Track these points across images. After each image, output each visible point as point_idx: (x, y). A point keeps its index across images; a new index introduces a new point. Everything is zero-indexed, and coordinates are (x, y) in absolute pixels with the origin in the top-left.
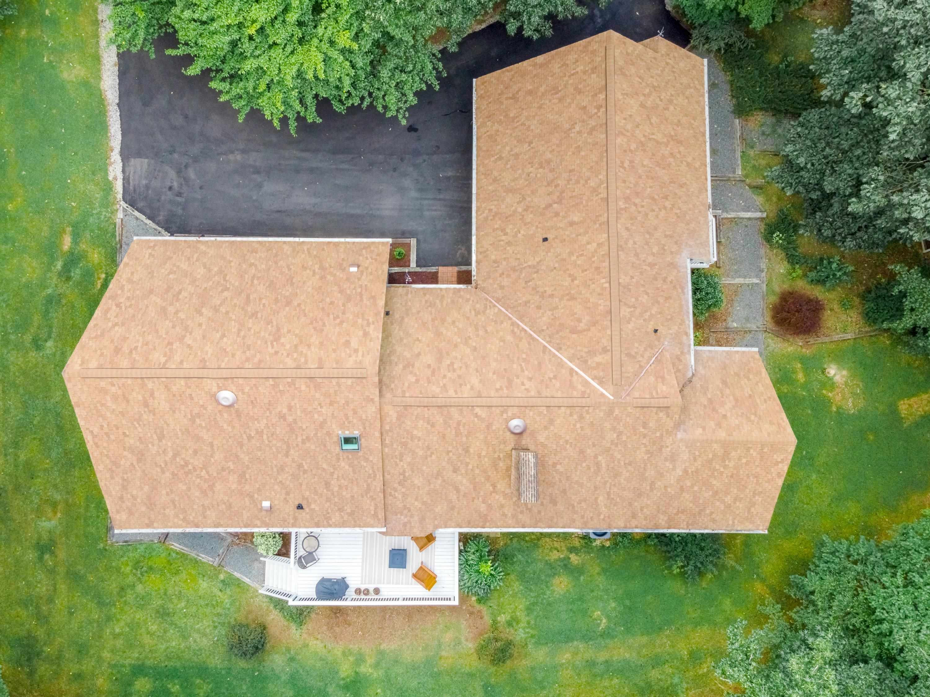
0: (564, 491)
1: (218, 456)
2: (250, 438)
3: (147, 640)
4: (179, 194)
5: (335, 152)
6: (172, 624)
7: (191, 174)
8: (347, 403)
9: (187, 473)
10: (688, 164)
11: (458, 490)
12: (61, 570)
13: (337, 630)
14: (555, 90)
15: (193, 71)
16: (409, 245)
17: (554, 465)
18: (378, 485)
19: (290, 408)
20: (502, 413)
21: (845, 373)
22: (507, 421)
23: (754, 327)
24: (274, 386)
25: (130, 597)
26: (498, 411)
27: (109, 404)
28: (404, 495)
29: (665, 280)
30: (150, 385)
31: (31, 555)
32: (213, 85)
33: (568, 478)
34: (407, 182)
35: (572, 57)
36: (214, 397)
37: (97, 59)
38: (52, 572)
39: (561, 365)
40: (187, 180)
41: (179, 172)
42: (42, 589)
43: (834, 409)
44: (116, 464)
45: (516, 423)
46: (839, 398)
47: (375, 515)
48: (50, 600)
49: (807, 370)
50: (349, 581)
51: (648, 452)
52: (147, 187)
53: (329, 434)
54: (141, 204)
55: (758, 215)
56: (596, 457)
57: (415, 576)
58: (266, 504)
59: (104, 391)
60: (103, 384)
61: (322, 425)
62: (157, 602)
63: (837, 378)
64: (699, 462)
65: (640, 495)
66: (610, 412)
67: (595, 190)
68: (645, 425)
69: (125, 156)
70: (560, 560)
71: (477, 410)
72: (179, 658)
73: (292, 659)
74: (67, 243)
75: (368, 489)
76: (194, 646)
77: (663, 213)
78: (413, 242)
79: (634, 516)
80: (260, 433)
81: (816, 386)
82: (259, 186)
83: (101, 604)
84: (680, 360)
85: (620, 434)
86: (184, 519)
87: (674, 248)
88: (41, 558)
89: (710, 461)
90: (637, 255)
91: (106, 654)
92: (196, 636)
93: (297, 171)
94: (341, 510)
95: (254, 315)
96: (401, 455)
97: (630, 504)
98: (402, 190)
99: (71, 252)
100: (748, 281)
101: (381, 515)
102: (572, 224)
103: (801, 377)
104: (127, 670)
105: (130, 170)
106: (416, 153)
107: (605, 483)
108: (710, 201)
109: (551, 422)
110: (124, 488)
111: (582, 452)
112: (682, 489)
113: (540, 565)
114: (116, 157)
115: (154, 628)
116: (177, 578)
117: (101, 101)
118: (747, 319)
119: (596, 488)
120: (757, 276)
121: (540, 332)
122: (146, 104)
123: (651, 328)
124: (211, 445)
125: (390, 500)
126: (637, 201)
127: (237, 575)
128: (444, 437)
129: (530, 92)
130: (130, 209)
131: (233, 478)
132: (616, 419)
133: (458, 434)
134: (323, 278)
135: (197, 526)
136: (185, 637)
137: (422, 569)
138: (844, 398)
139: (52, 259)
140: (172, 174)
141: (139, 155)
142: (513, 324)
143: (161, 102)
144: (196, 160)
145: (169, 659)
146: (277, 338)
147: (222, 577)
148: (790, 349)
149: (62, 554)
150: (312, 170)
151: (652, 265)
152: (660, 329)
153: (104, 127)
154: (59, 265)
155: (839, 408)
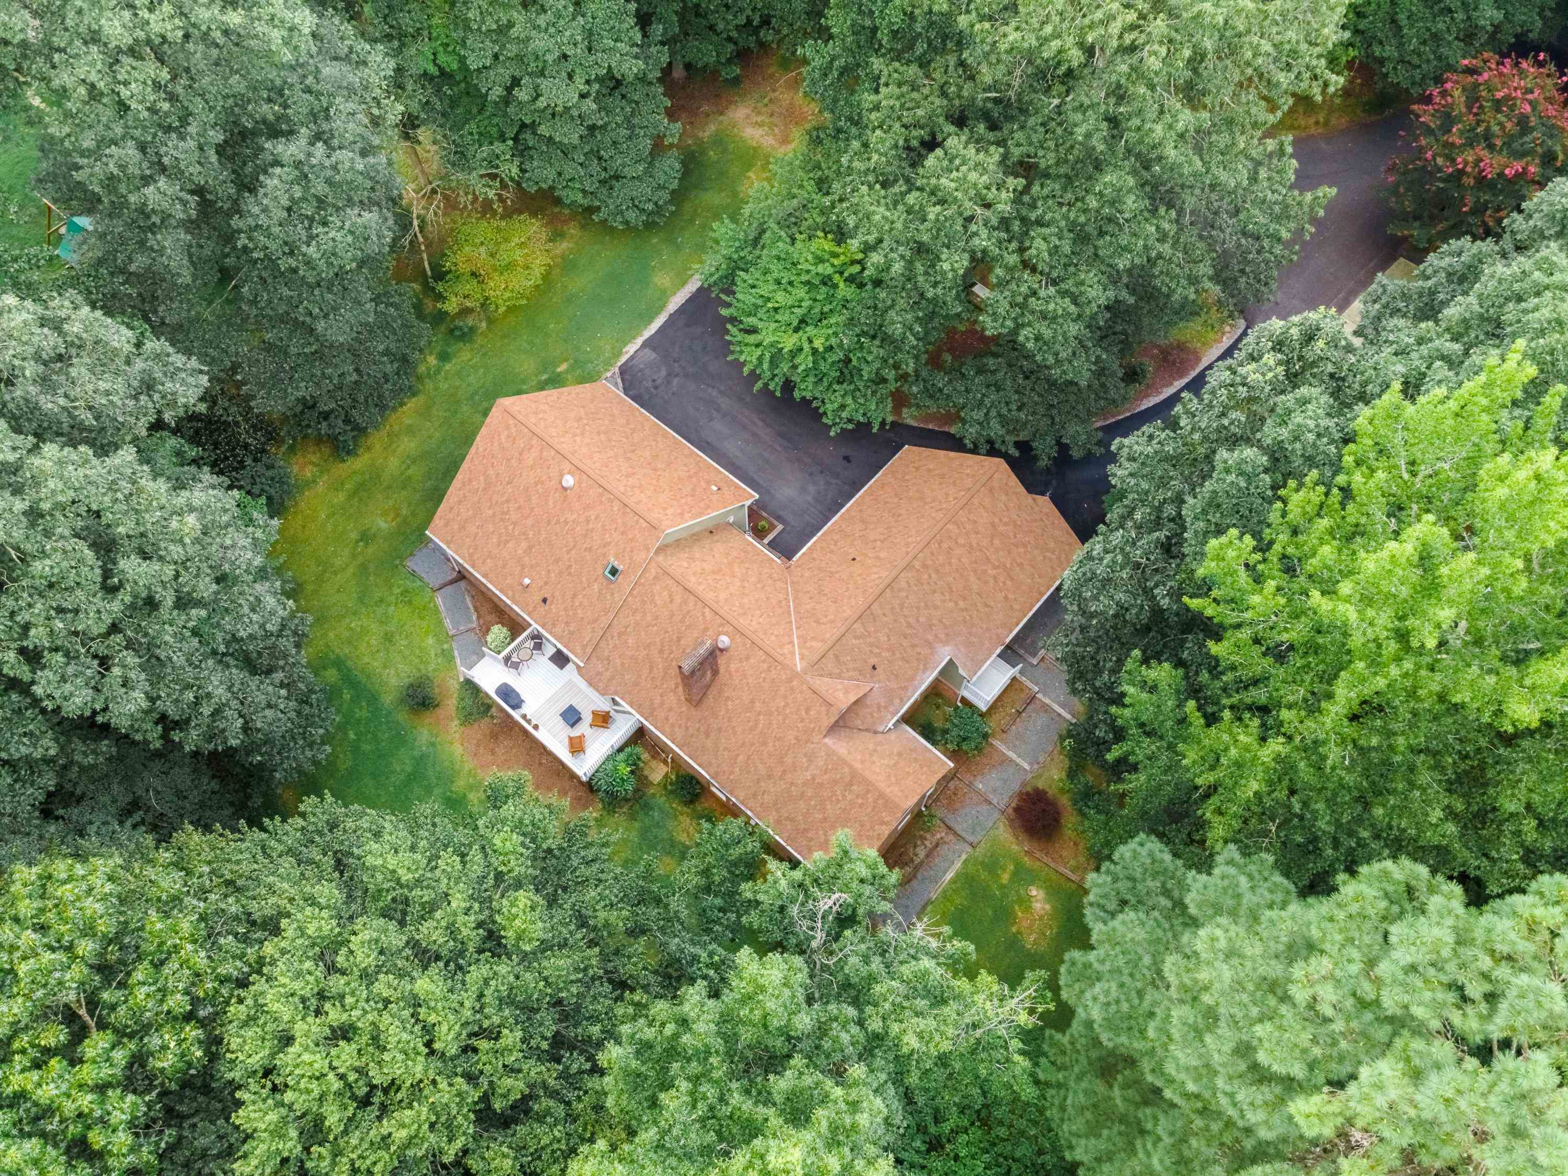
0: (720, 730)
1: (529, 522)
2: (558, 522)
3: (363, 647)
4: (656, 388)
5: (782, 435)
6: (387, 650)
7: (675, 381)
8: (632, 540)
9: (502, 520)
10: (1006, 598)
11: (651, 671)
12: (360, 559)
13: (481, 750)
14: (943, 476)
15: (724, 312)
16: (775, 527)
17: (728, 698)
18: (604, 622)
19: (597, 517)
20: (721, 625)
21: (1048, 907)
22: (720, 634)
23: (995, 802)
24: (601, 495)
25: (380, 611)
26: (719, 621)
27: (503, 438)
28: (615, 646)
29: (914, 646)
30: (534, 442)
31: (354, 536)
32: (729, 326)
33: (729, 720)
34: (812, 489)
35: (970, 462)
36: (562, 476)
37: (684, 283)
38: (354, 556)
39: (790, 635)
40: (669, 382)
41: (669, 375)
42: (338, 562)
43: (1014, 929)
44: (470, 480)
45: (724, 641)
46: (1025, 924)
47: (584, 647)
48: (336, 573)
49: (1015, 874)
50: (524, 706)
51: (797, 738)
52: (641, 370)
53: (604, 555)
54: (627, 377)
55: (1068, 717)
56: (759, 714)
57: (571, 739)
58: (527, 581)
59: (508, 427)
60: (511, 422)
61: (606, 545)
62: (392, 628)
63: (1037, 906)
64: (826, 777)
65: (770, 777)
66: (790, 680)
67: (908, 545)
68: (808, 710)
69: (645, 345)
70: (683, 844)
71: (707, 610)
72: (368, 677)
73: (433, 745)
74: (562, 368)
75: (596, 620)
76: (384, 678)
77: (951, 604)
78: (780, 527)
79: (755, 796)
80: (566, 522)
81: (1013, 896)
82: (711, 419)
83: (361, 600)
84: (879, 711)
85: (787, 705)
86: (471, 555)
87: (942, 636)
88: (357, 542)
89: (835, 782)
90: (902, 606)
91: (331, 635)
92: (393, 672)
93: (744, 427)
94: (567, 623)
95: (629, 459)
96: (636, 611)
97: (759, 781)
98: (803, 490)
99: (559, 374)
100: (1019, 760)
101: (589, 650)
102: (878, 558)
103: (1005, 878)
104: (332, 657)
105: (641, 354)
106: (837, 476)
107: (752, 744)
108: (1008, 640)
109: (747, 658)
110: (460, 502)
111: (752, 702)
112: (803, 795)
113: (665, 836)
114: (639, 341)
115: (373, 642)
116: (418, 622)
117: (662, 307)
118: (994, 791)
119: (743, 745)
120: (1031, 764)
121: (797, 612)
122: (687, 325)
123: (873, 661)
124: (532, 510)
125: (602, 644)
126: (934, 576)
127: (456, 653)
128: (672, 616)
129: (929, 470)
130: (617, 375)
131: (524, 545)
132: (792, 689)
133: (682, 621)
134: (690, 477)
135: (473, 566)
136: (385, 667)
137: (581, 738)
138: (1030, 927)
139: (545, 371)
140: (664, 373)
141: (654, 349)
142: (787, 599)
143: (698, 330)
144: (686, 376)
145: (362, 671)
146: (628, 476)
147: (446, 646)
148: (1015, 848)
149: (370, 550)
150: (755, 435)
151: (909, 626)
152: (880, 670)
153: (650, 321)
154: (544, 377)
155: (1019, 932)
